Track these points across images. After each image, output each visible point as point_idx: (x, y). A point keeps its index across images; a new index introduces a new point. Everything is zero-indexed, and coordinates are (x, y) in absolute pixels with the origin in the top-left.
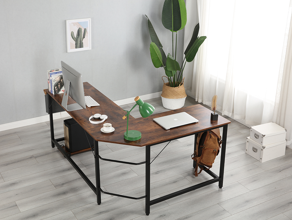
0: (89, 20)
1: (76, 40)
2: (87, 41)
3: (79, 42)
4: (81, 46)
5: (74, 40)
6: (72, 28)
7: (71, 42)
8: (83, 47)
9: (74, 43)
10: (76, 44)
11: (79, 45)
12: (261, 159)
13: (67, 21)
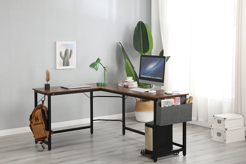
0: (74, 43)
1: (64, 59)
2: (73, 61)
3: (66, 61)
4: (68, 65)
5: (62, 59)
6: (60, 49)
7: (59, 60)
8: (69, 66)
9: (62, 61)
10: (64, 63)
11: (66, 63)
12: (225, 140)
13: (57, 43)
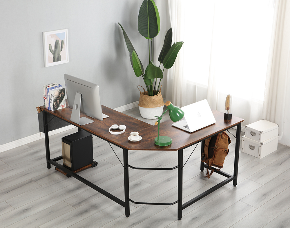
0: (65, 31)
1: (54, 53)
2: (64, 54)
3: (57, 56)
4: (59, 59)
5: (52, 54)
6: (49, 41)
7: (49, 55)
8: (60, 60)
9: (52, 56)
10: (54, 58)
11: (56, 58)
13: (45, 33)
